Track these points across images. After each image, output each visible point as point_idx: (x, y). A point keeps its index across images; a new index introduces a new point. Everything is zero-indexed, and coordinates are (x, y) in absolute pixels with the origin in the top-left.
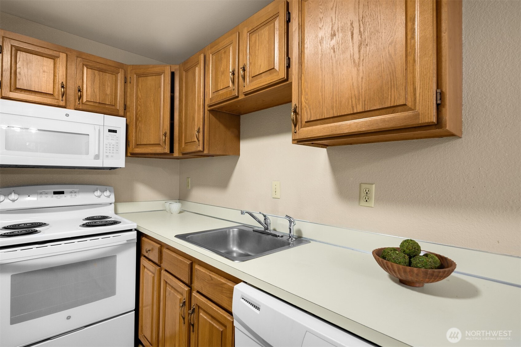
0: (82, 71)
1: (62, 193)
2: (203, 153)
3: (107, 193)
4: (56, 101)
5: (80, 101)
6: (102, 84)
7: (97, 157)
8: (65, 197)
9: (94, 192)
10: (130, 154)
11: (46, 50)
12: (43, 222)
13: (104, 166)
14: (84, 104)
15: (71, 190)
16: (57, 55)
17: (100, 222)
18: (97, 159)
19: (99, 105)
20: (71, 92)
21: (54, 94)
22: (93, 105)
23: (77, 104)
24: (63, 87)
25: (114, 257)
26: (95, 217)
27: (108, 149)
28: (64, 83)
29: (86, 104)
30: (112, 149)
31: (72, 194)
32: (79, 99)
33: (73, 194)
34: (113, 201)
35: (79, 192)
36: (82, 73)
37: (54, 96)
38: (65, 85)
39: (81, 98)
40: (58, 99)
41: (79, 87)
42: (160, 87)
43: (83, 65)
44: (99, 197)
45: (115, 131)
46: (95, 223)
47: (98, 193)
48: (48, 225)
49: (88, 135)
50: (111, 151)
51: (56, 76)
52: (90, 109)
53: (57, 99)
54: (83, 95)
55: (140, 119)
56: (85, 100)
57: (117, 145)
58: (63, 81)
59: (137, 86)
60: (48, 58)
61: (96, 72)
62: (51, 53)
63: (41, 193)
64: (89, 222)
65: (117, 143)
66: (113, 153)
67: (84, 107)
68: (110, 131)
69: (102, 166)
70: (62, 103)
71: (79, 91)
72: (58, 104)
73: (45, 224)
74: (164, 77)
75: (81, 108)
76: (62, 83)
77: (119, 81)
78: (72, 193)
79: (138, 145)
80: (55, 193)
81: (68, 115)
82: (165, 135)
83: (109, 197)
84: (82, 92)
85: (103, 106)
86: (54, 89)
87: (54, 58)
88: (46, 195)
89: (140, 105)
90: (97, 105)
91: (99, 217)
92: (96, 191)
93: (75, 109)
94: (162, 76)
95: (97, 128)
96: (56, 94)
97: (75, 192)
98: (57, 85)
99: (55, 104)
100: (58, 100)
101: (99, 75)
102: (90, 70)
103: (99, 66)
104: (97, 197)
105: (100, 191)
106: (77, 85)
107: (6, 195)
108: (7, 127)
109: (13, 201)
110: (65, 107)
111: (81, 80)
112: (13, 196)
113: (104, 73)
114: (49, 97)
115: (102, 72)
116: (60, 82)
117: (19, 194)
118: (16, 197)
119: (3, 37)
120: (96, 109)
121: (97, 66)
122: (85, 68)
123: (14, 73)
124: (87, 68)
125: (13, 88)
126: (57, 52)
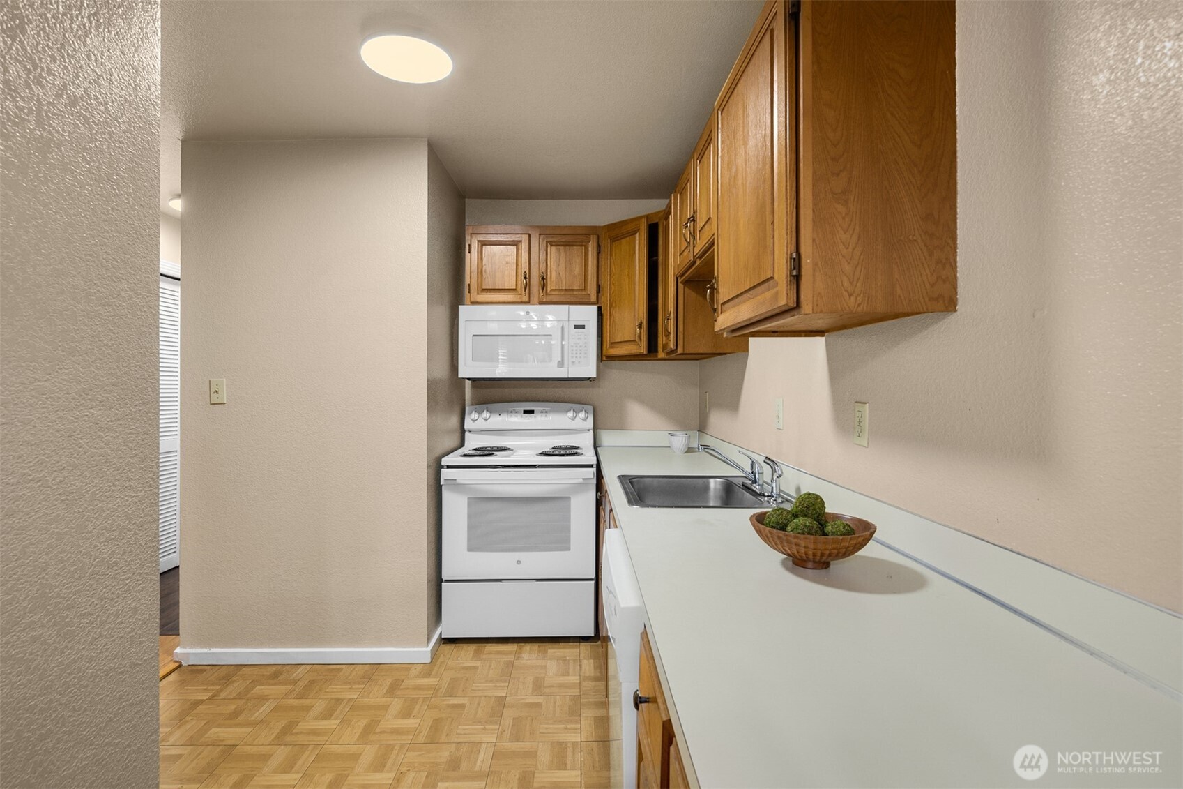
0: (545, 252)
1: (532, 412)
2: (677, 352)
3: (582, 415)
4: (519, 296)
5: (544, 291)
6: (569, 263)
7: (561, 364)
8: (535, 417)
9: (567, 412)
10: (603, 357)
11: (509, 236)
12: (509, 447)
13: (570, 377)
14: (548, 295)
15: (542, 409)
16: (519, 239)
18: (560, 367)
19: (566, 292)
20: (535, 281)
21: (517, 289)
22: (559, 294)
23: (540, 296)
24: (525, 278)
25: (568, 498)
26: (562, 445)
27: (574, 352)
28: (527, 273)
29: (550, 295)
30: (579, 352)
31: (542, 414)
32: (543, 288)
33: (544, 414)
34: (591, 426)
35: (550, 411)
36: (545, 254)
37: (517, 291)
38: (527, 275)
39: (545, 286)
41: (543, 273)
42: (635, 253)
43: (547, 242)
44: (573, 419)
45: (583, 327)
46: (554, 452)
47: (570, 414)
48: (512, 449)
49: (550, 335)
50: (578, 355)
51: (519, 266)
52: (555, 300)
53: (520, 294)
54: (547, 283)
55: (614, 305)
56: (549, 290)
57: (586, 347)
58: (525, 270)
59: (611, 255)
60: (510, 245)
61: (562, 248)
62: (514, 238)
63: (511, 412)
64: (550, 451)
65: (586, 343)
66: (580, 357)
67: (548, 299)
68: (576, 327)
69: (567, 377)
70: (525, 298)
71: (543, 279)
72: (521, 300)
73: (509, 449)
74: (639, 234)
76: (525, 272)
77: (590, 253)
79: (613, 344)
80: (525, 412)
81: (529, 313)
82: (640, 326)
83: (585, 420)
84: (546, 279)
85: (572, 292)
86: (517, 282)
87: (516, 244)
88: (516, 415)
89: (613, 284)
90: (563, 292)
91: (568, 447)
92: (569, 411)
93: (539, 304)
94: (637, 234)
95: (561, 324)
96: (519, 289)
97: (546, 412)
98: (520, 276)
99: (518, 300)
100: (521, 296)
101: (565, 251)
102: (553, 248)
103: (564, 239)
104: (569, 420)
105: (574, 411)
106: (541, 272)
107: (480, 413)
108: (473, 336)
109: (486, 420)
110: (528, 303)
111: (545, 264)
112: (486, 414)
113: (571, 247)
114: (512, 293)
115: (569, 246)
116: (523, 272)
117: (491, 413)
118: (488, 415)
119: (471, 234)
120: (562, 299)
121: (563, 240)
122: (549, 246)
123: (480, 272)
124: (551, 245)
125: (480, 290)
126: (519, 235)
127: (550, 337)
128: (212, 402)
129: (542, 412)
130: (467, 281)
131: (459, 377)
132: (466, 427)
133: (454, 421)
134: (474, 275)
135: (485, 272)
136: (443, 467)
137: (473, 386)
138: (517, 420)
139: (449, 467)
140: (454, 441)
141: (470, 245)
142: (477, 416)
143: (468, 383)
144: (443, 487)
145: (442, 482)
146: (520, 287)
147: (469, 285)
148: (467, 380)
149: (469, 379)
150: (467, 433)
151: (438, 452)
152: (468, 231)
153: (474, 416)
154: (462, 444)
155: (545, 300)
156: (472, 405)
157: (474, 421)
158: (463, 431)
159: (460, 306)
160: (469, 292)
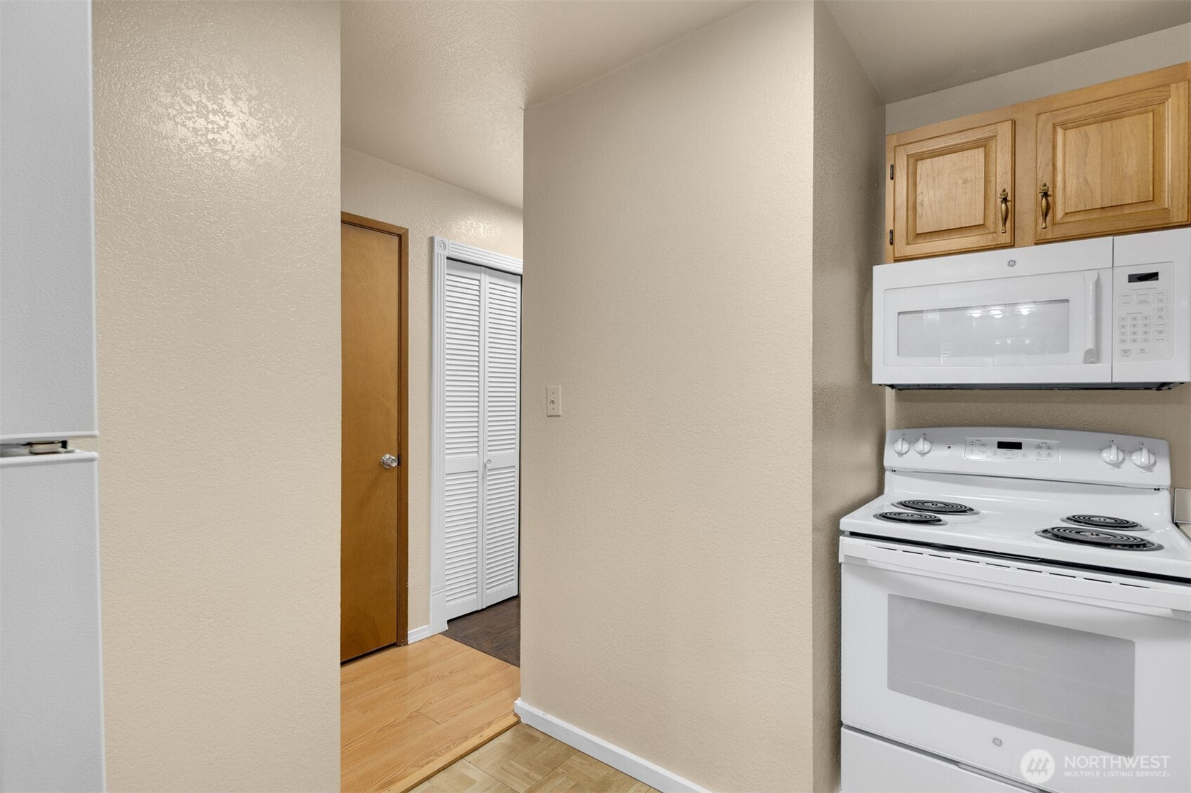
0: (1051, 145)
1: (1018, 446)
3: (1141, 458)
4: (990, 236)
5: (1048, 218)
6: (1111, 155)
7: (1093, 356)
8: (1024, 456)
9: (1100, 450)
11: (969, 133)
12: (969, 505)
13: (1114, 381)
14: (1059, 224)
15: (1039, 441)
16: (990, 135)
17: (1092, 534)
18: (1093, 362)
19: (1104, 214)
20: (1027, 203)
21: (986, 224)
22: (1085, 220)
23: (1039, 229)
24: (1005, 200)
25: (1127, 643)
26: (1097, 519)
27: (1129, 330)
28: (1009, 191)
29: (1063, 223)
31: (1040, 451)
32: (1046, 215)
33: (1044, 452)
34: (1166, 482)
35: (1059, 447)
36: (1050, 149)
37: (987, 228)
38: (1009, 195)
39: (1051, 210)
40: (995, 233)
41: (1045, 185)
43: (1054, 126)
44: (1117, 465)
45: (1153, 278)
46: (1078, 532)
47: (1111, 455)
48: (977, 513)
49: (1067, 301)
50: (1140, 337)
51: (990, 182)
52: (1074, 232)
53: (993, 233)
54: (1054, 203)
56: (1059, 214)
57: (1160, 317)
58: (1005, 187)
60: (971, 149)
61: (1093, 127)
62: (978, 135)
63: (972, 444)
64: (1067, 528)
65: (1160, 309)
66: (1145, 340)
67: (1058, 232)
68: (1134, 278)
69: (1110, 381)
70: (1005, 238)
71: (1046, 195)
72: (994, 243)
73: (971, 510)
75: (1049, 236)
76: (1004, 191)
78: (1041, 448)
80: (1002, 445)
81: (1015, 262)
83: (1150, 468)
84: (1054, 196)
85: (1117, 212)
86: (987, 211)
87: (983, 144)
88: (983, 449)
90: (1095, 215)
91: (1108, 520)
92: (1106, 448)
93: (1036, 244)
95: (1092, 277)
96: (990, 220)
97: (1049, 448)
98: (992, 200)
99: (988, 244)
100: (995, 235)
101: (1101, 132)
102: (1072, 133)
103: (1099, 109)
104: (1110, 467)
105: (1118, 448)
106: (1040, 184)
107: (912, 441)
108: (899, 314)
109: (923, 454)
110: (1012, 246)
111: (1050, 167)
112: (922, 446)
113: (1118, 122)
114: (975, 232)
115: (1110, 120)
116: (1000, 191)
117: (932, 443)
118: (927, 446)
119: (895, 147)
120: (1094, 228)
121: (1098, 111)
122: (1060, 131)
123: (912, 207)
124: (1065, 129)
125: (911, 237)
126: (992, 127)
127: (1064, 304)
128: (549, 414)
129: (1039, 447)
130: (889, 226)
131: (874, 381)
132: (886, 463)
133: (866, 452)
134: (902, 213)
135: (922, 205)
136: (843, 533)
137: (899, 399)
138: (984, 458)
139: (853, 534)
140: (866, 484)
141: (892, 167)
142: (906, 447)
143: (889, 393)
144: (843, 566)
145: (841, 560)
146: (995, 219)
147: (891, 232)
148: (888, 390)
149: (892, 386)
150: (888, 474)
151: (835, 505)
152: (891, 142)
153: (901, 446)
154: (880, 491)
155: (1050, 236)
156: (898, 428)
157: (901, 454)
158: (881, 470)
159: (875, 268)
160: (891, 244)
